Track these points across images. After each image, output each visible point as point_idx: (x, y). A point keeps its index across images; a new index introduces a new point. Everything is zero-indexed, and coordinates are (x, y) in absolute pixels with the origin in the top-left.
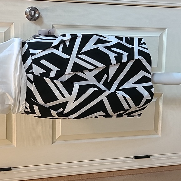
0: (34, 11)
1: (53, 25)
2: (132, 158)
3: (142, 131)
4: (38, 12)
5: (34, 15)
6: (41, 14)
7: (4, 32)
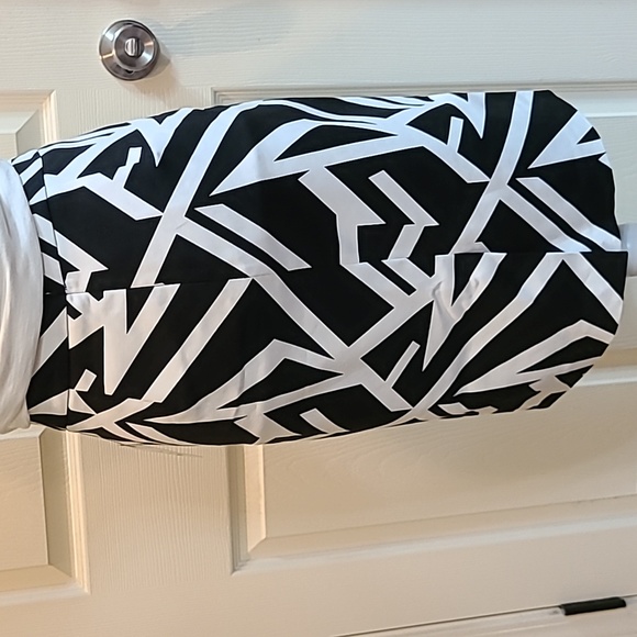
0: (137, 40)
1: (215, 92)
2: (556, 612)
3: (592, 501)
4: (151, 43)
5: (138, 55)
6: (165, 48)
7: (17, 133)
